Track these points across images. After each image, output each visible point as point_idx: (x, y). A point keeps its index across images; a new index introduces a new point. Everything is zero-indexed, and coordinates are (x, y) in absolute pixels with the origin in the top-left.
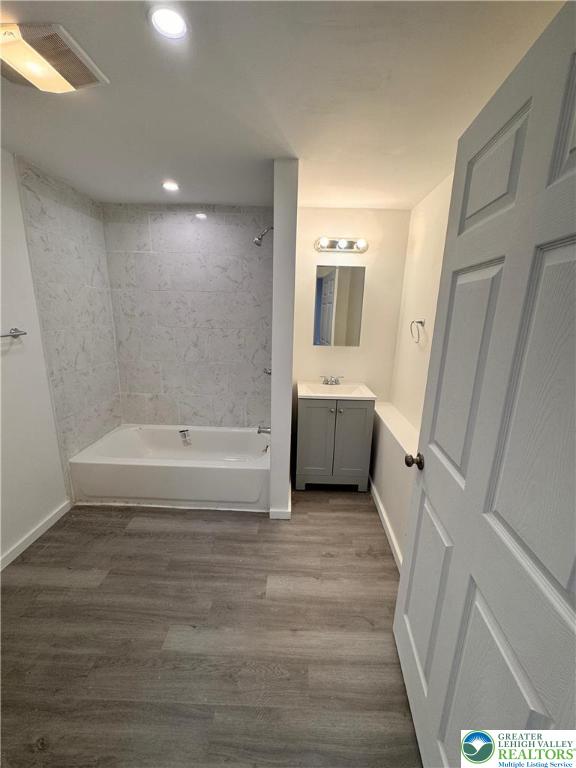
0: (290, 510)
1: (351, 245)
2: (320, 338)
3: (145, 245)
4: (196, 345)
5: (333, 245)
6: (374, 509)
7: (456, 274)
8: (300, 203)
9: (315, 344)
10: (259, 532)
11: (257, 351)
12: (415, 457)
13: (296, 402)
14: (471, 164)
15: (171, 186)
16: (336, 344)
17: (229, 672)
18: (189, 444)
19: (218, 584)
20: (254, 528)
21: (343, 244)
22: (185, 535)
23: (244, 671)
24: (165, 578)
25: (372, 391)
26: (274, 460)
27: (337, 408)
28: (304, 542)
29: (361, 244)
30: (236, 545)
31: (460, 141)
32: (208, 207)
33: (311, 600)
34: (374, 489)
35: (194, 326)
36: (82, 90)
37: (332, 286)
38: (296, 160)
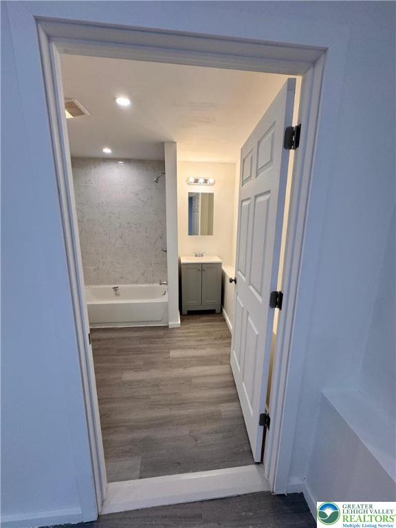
0: (179, 322)
1: (206, 181)
2: (192, 231)
3: (90, 181)
4: (121, 237)
5: (196, 181)
6: (224, 320)
7: (242, 201)
8: (178, 159)
9: (189, 234)
10: (164, 334)
11: (157, 240)
12: (233, 279)
13: (180, 265)
14: (244, 160)
15: (107, 151)
16: (202, 234)
17: (156, 384)
18: (119, 295)
19: (145, 356)
20: (161, 333)
21: (201, 181)
22: (124, 338)
23: (162, 383)
24: (118, 355)
25: (219, 257)
26: (170, 296)
27: (202, 267)
28: (188, 336)
29: (211, 181)
30: (152, 340)
31: (242, 149)
32: (127, 161)
33: (193, 357)
34: (224, 310)
35: (120, 227)
36: (77, 118)
37: (198, 202)
38: (175, 143)
